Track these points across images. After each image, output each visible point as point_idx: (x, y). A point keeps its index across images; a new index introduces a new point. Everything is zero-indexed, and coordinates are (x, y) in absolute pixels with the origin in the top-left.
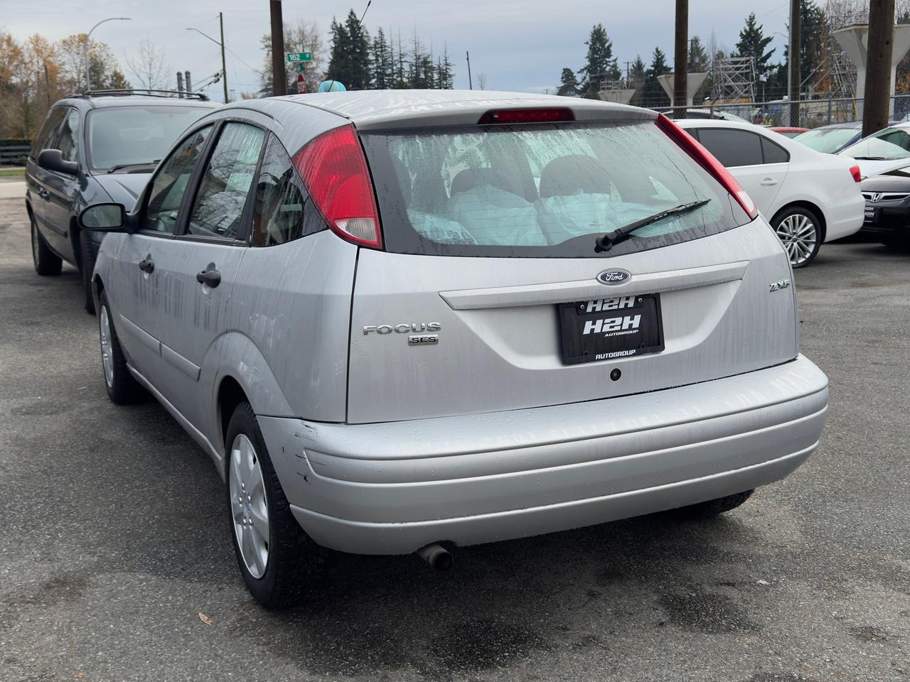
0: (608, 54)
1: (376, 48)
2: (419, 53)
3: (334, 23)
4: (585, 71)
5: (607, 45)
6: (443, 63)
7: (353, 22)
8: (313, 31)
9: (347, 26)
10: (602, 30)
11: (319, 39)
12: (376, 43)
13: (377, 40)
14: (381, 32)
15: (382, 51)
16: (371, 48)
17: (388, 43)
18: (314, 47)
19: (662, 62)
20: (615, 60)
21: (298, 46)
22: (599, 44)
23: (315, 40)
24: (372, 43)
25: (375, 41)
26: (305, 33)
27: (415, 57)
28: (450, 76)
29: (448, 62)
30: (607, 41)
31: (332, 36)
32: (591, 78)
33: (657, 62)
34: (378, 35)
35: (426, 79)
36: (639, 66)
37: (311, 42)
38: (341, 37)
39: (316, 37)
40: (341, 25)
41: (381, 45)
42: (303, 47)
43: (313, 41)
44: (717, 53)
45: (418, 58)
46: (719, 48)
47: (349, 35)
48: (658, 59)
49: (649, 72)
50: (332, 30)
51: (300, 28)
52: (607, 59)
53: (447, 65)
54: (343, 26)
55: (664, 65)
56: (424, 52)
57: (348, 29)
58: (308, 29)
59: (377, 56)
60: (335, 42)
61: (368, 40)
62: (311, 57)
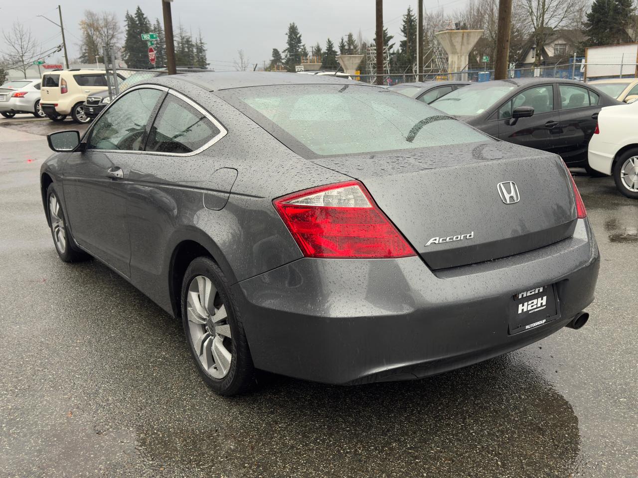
0: (299, 41)
1: (155, 31)
2: (183, 35)
3: (128, 14)
4: (287, 51)
5: (298, 36)
6: (199, 42)
7: (140, 14)
8: (113, 20)
9: (136, 17)
10: (295, 26)
11: (117, 24)
12: (155, 28)
13: (156, 26)
14: (158, 22)
15: (159, 34)
16: (152, 31)
17: (163, 29)
18: (114, 28)
19: (332, 48)
20: (304, 46)
21: (104, 29)
22: (294, 36)
23: (115, 25)
24: (152, 28)
25: (155, 27)
26: (108, 20)
27: (180, 38)
28: (204, 50)
30: (298, 33)
31: (126, 23)
32: (290, 56)
33: (329, 48)
34: (156, 23)
35: (189, 51)
36: (319, 49)
37: (112, 26)
38: (132, 23)
39: (116, 23)
40: (132, 16)
41: (158, 30)
42: (107, 30)
43: (114, 25)
44: (362, 43)
45: (183, 38)
46: (364, 40)
47: (137, 22)
48: (329, 46)
49: (325, 53)
50: (126, 19)
51: (104, 17)
52: (299, 45)
53: (201, 43)
54: (133, 17)
55: (333, 50)
56: (187, 34)
57: (137, 19)
58: (110, 18)
60: (129, 27)
61: (150, 26)
62: (113, 36)
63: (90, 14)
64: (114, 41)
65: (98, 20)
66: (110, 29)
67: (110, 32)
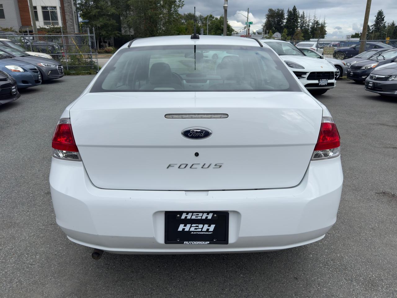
0: (383, 20)
1: (301, 18)
2: (315, 19)
3: (289, 10)
4: (374, 26)
5: (383, 17)
7: (295, 9)
9: (292, 11)
10: (382, 12)
11: (284, 15)
12: (302, 16)
15: (303, 19)
16: (299, 18)
17: (305, 16)
18: (282, 17)
20: (385, 22)
22: (380, 17)
23: (282, 15)
24: (300, 16)
28: (325, 27)
29: (325, 22)
30: (383, 15)
34: (302, 13)
35: (317, 27)
36: (393, 24)
38: (290, 14)
45: (315, 21)
47: (293, 13)
50: (287, 12)
53: (324, 23)
56: (317, 19)
59: (301, 20)
60: (288, 16)
61: (299, 15)
65: (274, 13)
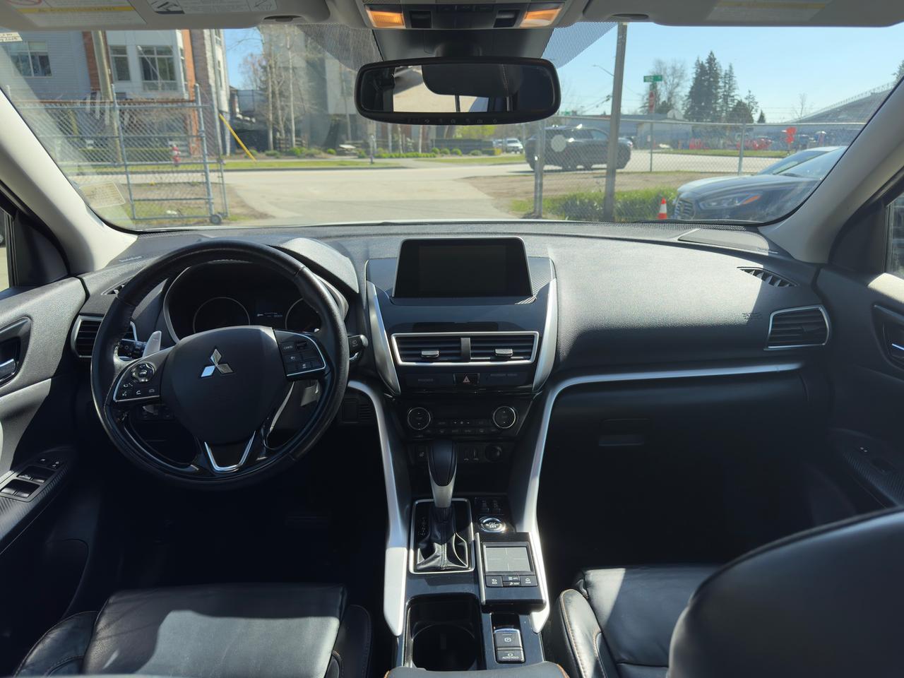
1: (725, 77)
3: (698, 61)
8: (682, 66)
9: (706, 63)
11: (686, 72)
14: (731, 67)
16: (721, 78)
17: (735, 74)
18: (681, 77)
21: (670, 77)
25: (726, 73)
26: (676, 68)
31: (694, 70)
34: (728, 68)
37: (679, 74)
39: (684, 70)
40: (702, 62)
41: (729, 76)
42: (674, 78)
47: (707, 68)
51: (672, 64)
54: (704, 63)
57: (707, 65)
58: (679, 66)
60: (696, 74)
61: (721, 72)
62: (678, 85)
63: (659, 63)
64: (679, 89)
65: (665, 69)
66: (676, 77)
67: (676, 80)
